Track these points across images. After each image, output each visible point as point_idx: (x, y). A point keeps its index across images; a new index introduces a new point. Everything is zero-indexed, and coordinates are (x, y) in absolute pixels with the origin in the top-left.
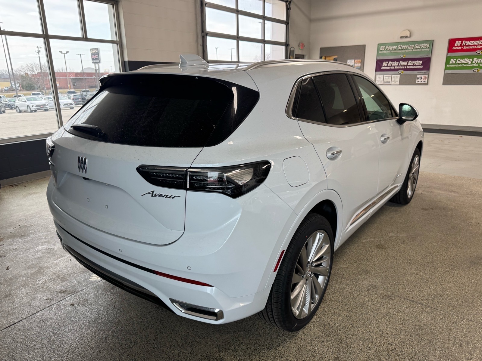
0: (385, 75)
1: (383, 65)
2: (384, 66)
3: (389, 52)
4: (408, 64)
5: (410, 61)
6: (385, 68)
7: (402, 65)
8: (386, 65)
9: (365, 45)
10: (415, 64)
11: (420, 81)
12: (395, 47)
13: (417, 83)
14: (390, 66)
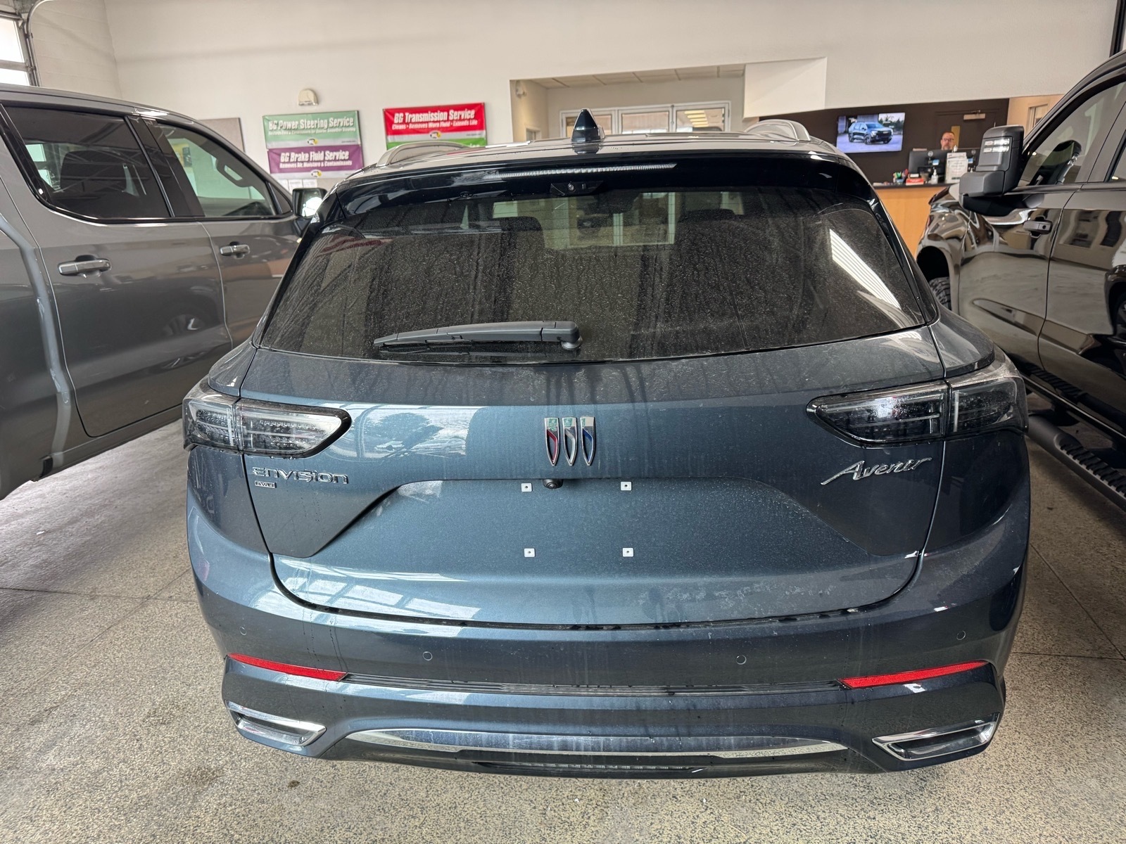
0: (290, 181)
1: (284, 160)
2: (284, 163)
3: (286, 133)
4: (326, 159)
5: (327, 152)
7: (316, 160)
8: (288, 160)
9: (239, 119)
10: (337, 158)
12: (294, 124)
14: (292, 162)
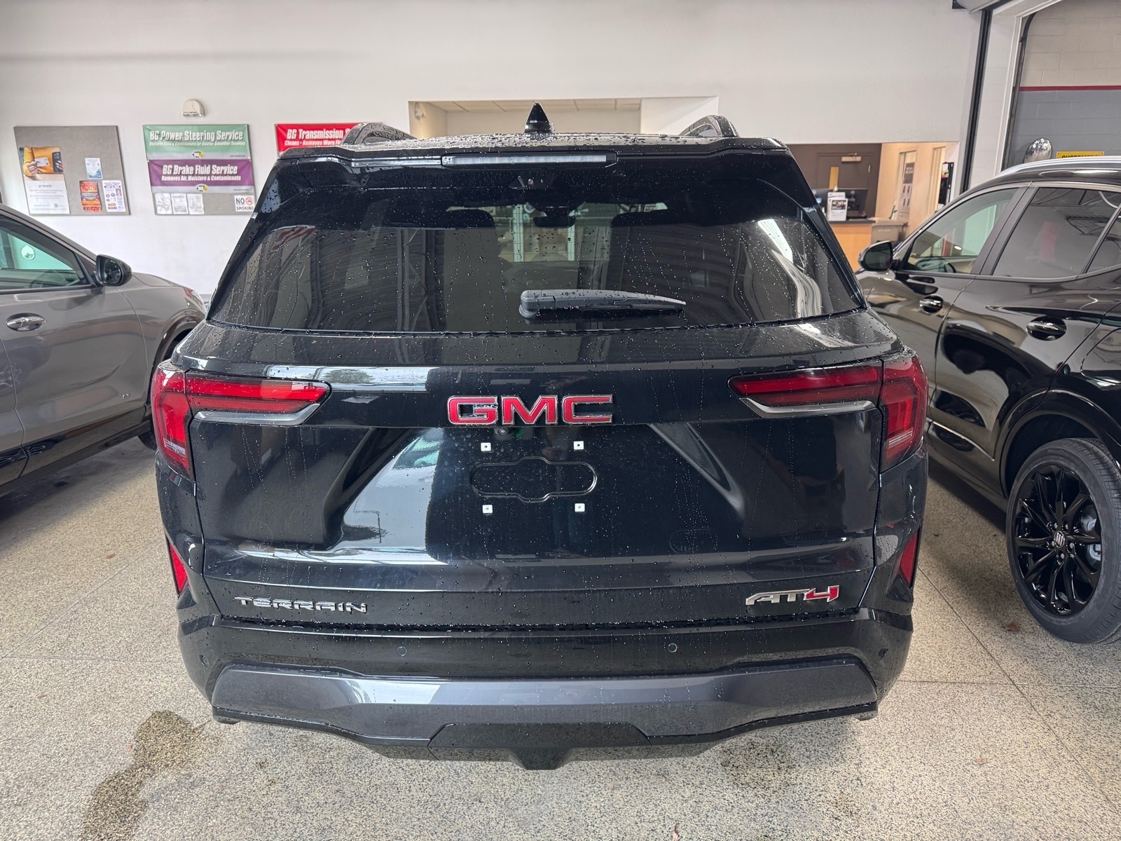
0: (172, 195)
1: (164, 173)
2: (166, 175)
3: (169, 144)
4: (213, 173)
5: (214, 166)
6: (169, 179)
7: (202, 173)
8: (170, 173)
9: (117, 127)
10: (225, 173)
11: (241, 206)
12: (178, 135)
13: (237, 211)
14: (175, 175)
